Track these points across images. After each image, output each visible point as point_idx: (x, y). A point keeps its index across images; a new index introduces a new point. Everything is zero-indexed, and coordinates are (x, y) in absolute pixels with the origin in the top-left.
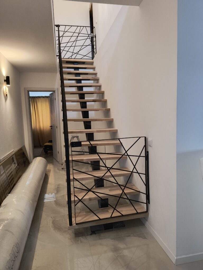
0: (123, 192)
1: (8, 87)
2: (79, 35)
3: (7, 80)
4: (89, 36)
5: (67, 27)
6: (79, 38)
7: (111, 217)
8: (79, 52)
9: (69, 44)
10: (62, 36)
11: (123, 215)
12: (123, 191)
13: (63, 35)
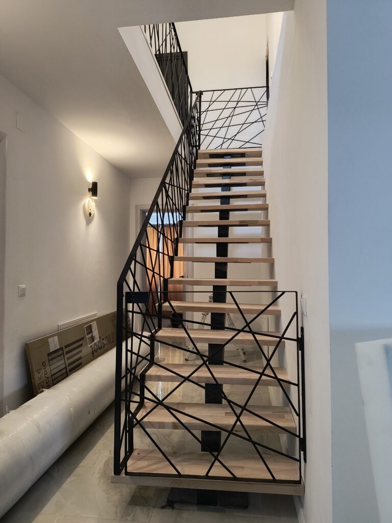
0: (238, 423)
1: (95, 200)
2: (237, 104)
3: (94, 189)
4: (257, 105)
5: (217, 94)
6: (238, 111)
7: (207, 476)
8: (236, 135)
9: (219, 124)
10: (207, 111)
11: (235, 478)
12: (238, 419)
13: (208, 108)
